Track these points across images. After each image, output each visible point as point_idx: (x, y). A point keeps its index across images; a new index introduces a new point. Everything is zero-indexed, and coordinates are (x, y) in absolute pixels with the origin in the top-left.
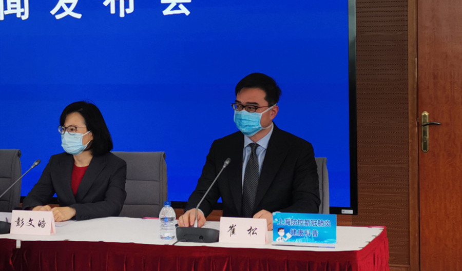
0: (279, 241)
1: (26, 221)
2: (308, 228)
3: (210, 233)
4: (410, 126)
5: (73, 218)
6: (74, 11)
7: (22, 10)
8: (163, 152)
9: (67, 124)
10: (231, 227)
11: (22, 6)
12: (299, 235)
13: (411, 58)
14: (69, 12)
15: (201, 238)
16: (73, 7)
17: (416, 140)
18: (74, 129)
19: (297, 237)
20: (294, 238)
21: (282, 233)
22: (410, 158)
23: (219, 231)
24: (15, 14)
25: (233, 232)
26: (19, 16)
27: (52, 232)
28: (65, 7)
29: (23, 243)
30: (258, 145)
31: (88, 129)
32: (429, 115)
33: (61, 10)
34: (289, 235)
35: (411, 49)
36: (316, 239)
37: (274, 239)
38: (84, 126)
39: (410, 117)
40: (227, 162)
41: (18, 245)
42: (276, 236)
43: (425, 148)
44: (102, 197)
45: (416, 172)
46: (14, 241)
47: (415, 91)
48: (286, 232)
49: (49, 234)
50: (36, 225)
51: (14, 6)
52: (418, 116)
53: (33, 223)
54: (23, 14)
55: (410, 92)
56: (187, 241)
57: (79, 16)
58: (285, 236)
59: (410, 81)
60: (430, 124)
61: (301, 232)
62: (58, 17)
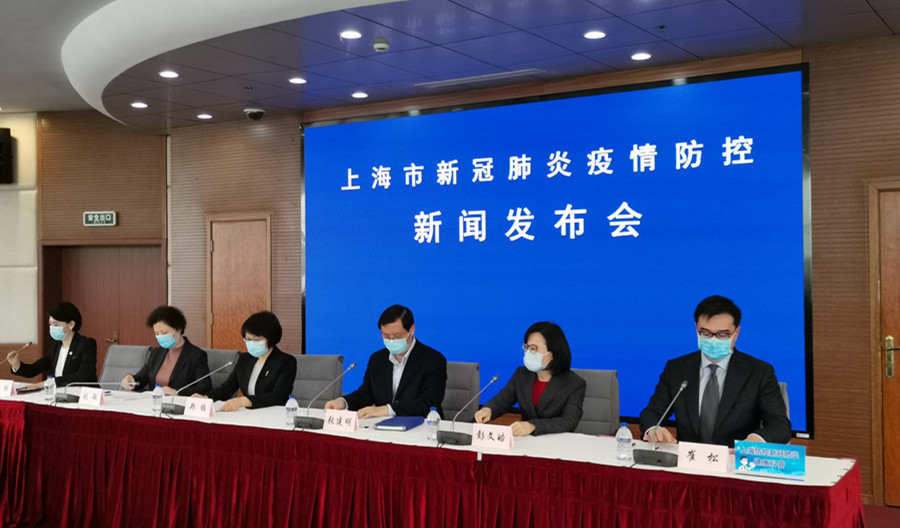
0: (741, 469)
1: (487, 434)
2: (774, 458)
3: (669, 458)
4: (873, 350)
5: (533, 434)
6: (527, 233)
7: (480, 233)
8: (615, 371)
9: (529, 343)
10: (690, 453)
11: (480, 229)
12: (764, 465)
13: (874, 281)
14: (522, 234)
15: (659, 462)
16: (526, 229)
17: (879, 364)
18: (535, 348)
19: (762, 467)
20: (758, 468)
21: (744, 462)
22: (873, 384)
23: (677, 456)
24: (473, 237)
25: (692, 458)
26: (476, 237)
27: (511, 445)
28: (519, 230)
29: (483, 455)
30: (718, 366)
31: (549, 349)
32: (894, 340)
33: (515, 233)
34: (752, 465)
35: (873, 271)
36: (782, 471)
37: (737, 468)
38: (545, 347)
39: (873, 341)
40: (684, 385)
41: (479, 458)
42: (738, 464)
43: (890, 374)
44: (560, 413)
45: (880, 398)
46: (476, 454)
47: (878, 316)
48: (749, 461)
49: (508, 447)
50: (496, 439)
51: (472, 229)
52: (882, 339)
53: (493, 436)
54: (480, 236)
55: (872, 316)
56: (645, 464)
57: (531, 238)
58: (748, 465)
59: (872, 304)
60: (895, 349)
61: (766, 463)
62: (512, 239)
